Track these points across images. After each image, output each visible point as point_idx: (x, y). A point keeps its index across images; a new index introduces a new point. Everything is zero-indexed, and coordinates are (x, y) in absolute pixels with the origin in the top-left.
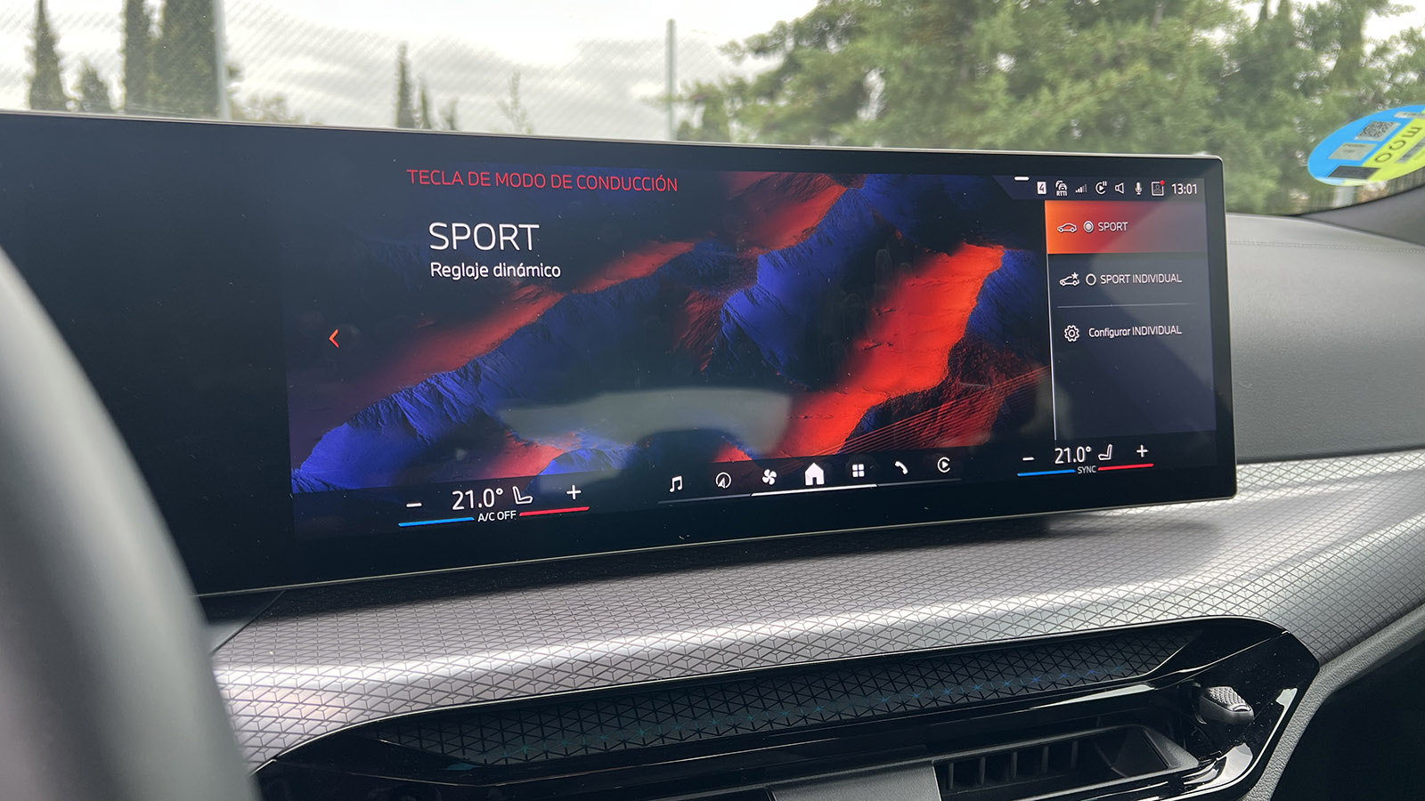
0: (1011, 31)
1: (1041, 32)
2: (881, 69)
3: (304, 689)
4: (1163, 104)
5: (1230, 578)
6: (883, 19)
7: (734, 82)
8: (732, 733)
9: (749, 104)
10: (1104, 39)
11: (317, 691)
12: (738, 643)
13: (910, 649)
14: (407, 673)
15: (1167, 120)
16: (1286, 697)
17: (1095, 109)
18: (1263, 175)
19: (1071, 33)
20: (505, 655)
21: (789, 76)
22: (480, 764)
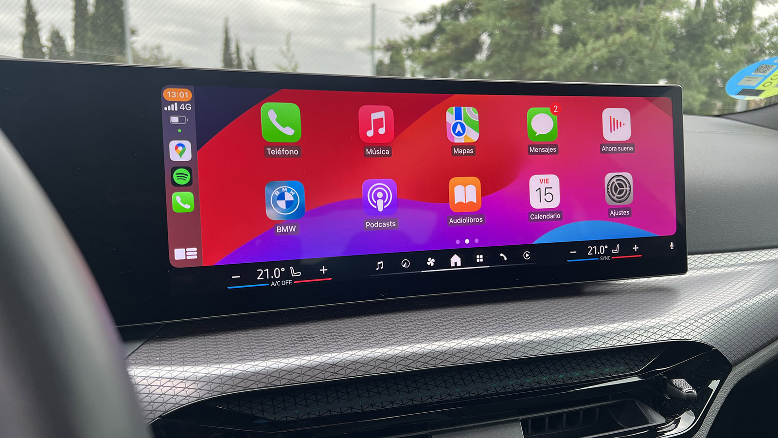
0: (561, 12)
1: (577, 12)
2: (489, 32)
3: (176, 379)
4: (644, 52)
6: (491, 5)
7: (408, 39)
8: (410, 403)
9: (416, 51)
10: (611, 17)
11: (183, 380)
12: (414, 354)
14: (232, 370)
15: (647, 62)
16: (714, 385)
17: (606, 55)
18: (699, 92)
19: (592, 13)
20: (286, 361)
21: (438, 36)
22: (273, 420)
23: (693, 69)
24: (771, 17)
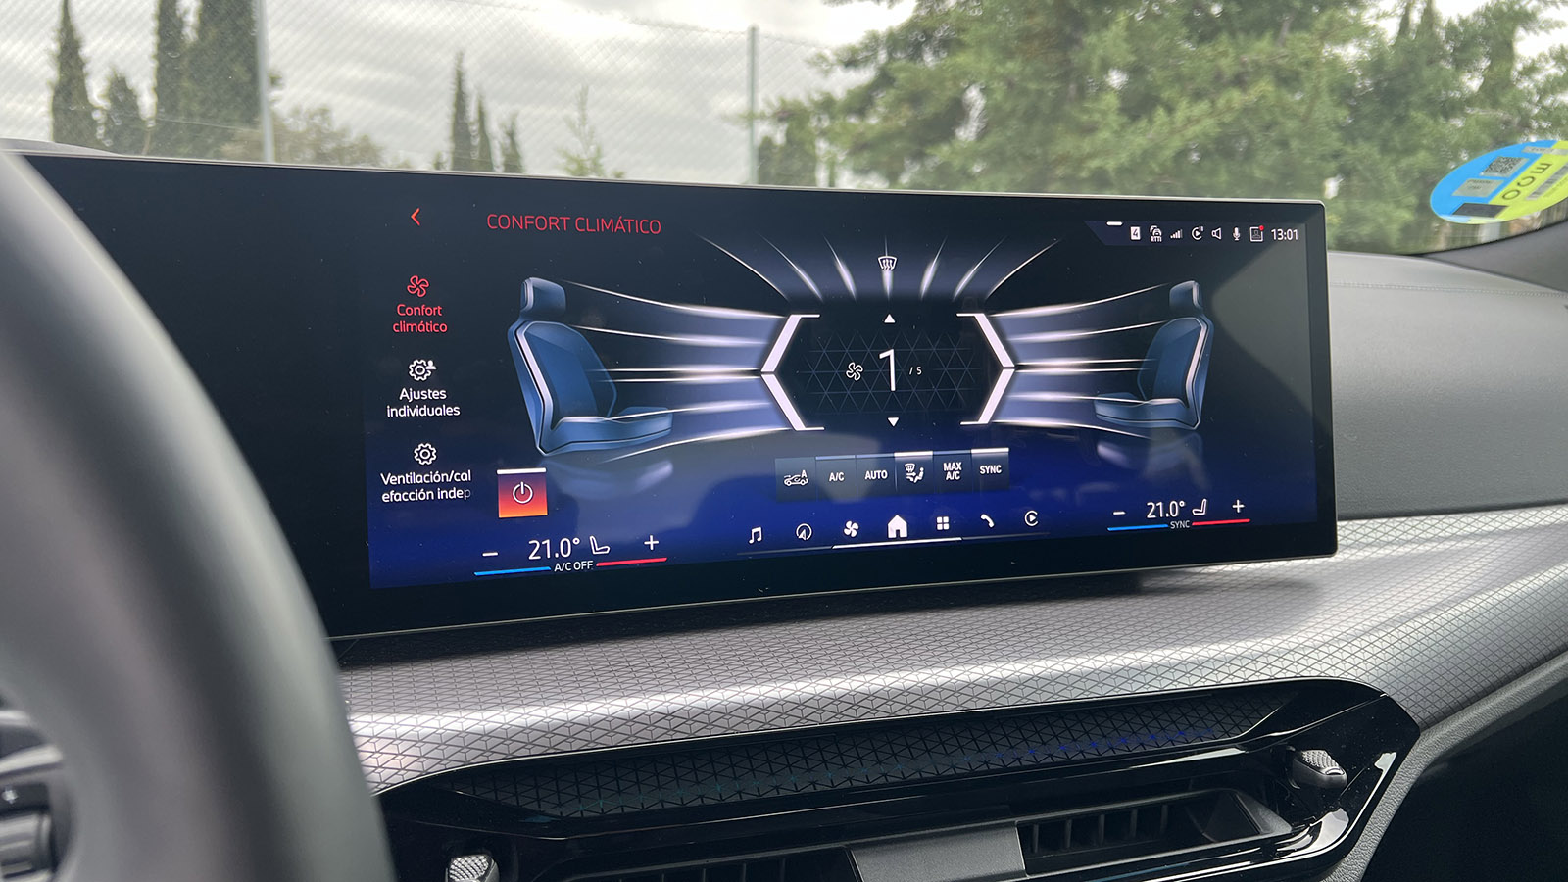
0: (1125, 46)
1: (1157, 47)
2: (981, 85)
4: (1290, 125)
5: (1327, 639)
6: (985, 32)
7: (821, 98)
9: (837, 122)
10: (1224, 55)
12: (818, 697)
13: (994, 706)
15: (1294, 144)
16: (1385, 761)
17: (1215, 131)
18: (1398, 204)
19: (1187, 46)
20: (582, 707)
21: (882, 92)
22: (556, 817)
23: (1388, 158)
24: (1541, 55)
